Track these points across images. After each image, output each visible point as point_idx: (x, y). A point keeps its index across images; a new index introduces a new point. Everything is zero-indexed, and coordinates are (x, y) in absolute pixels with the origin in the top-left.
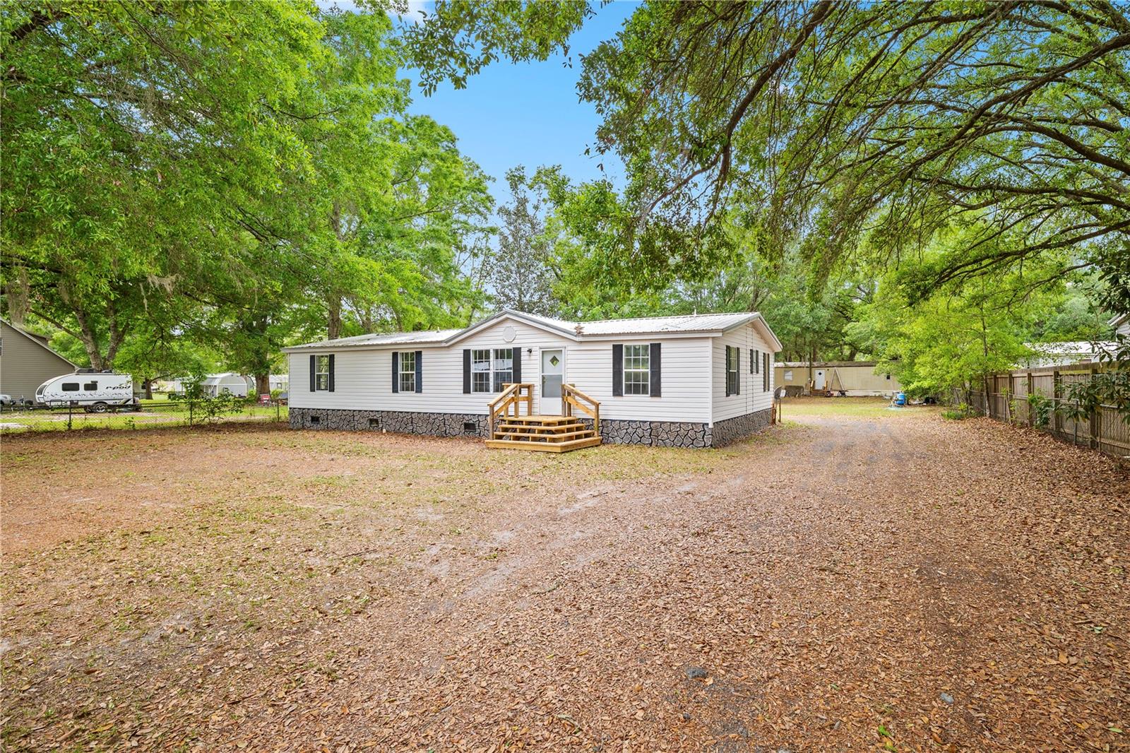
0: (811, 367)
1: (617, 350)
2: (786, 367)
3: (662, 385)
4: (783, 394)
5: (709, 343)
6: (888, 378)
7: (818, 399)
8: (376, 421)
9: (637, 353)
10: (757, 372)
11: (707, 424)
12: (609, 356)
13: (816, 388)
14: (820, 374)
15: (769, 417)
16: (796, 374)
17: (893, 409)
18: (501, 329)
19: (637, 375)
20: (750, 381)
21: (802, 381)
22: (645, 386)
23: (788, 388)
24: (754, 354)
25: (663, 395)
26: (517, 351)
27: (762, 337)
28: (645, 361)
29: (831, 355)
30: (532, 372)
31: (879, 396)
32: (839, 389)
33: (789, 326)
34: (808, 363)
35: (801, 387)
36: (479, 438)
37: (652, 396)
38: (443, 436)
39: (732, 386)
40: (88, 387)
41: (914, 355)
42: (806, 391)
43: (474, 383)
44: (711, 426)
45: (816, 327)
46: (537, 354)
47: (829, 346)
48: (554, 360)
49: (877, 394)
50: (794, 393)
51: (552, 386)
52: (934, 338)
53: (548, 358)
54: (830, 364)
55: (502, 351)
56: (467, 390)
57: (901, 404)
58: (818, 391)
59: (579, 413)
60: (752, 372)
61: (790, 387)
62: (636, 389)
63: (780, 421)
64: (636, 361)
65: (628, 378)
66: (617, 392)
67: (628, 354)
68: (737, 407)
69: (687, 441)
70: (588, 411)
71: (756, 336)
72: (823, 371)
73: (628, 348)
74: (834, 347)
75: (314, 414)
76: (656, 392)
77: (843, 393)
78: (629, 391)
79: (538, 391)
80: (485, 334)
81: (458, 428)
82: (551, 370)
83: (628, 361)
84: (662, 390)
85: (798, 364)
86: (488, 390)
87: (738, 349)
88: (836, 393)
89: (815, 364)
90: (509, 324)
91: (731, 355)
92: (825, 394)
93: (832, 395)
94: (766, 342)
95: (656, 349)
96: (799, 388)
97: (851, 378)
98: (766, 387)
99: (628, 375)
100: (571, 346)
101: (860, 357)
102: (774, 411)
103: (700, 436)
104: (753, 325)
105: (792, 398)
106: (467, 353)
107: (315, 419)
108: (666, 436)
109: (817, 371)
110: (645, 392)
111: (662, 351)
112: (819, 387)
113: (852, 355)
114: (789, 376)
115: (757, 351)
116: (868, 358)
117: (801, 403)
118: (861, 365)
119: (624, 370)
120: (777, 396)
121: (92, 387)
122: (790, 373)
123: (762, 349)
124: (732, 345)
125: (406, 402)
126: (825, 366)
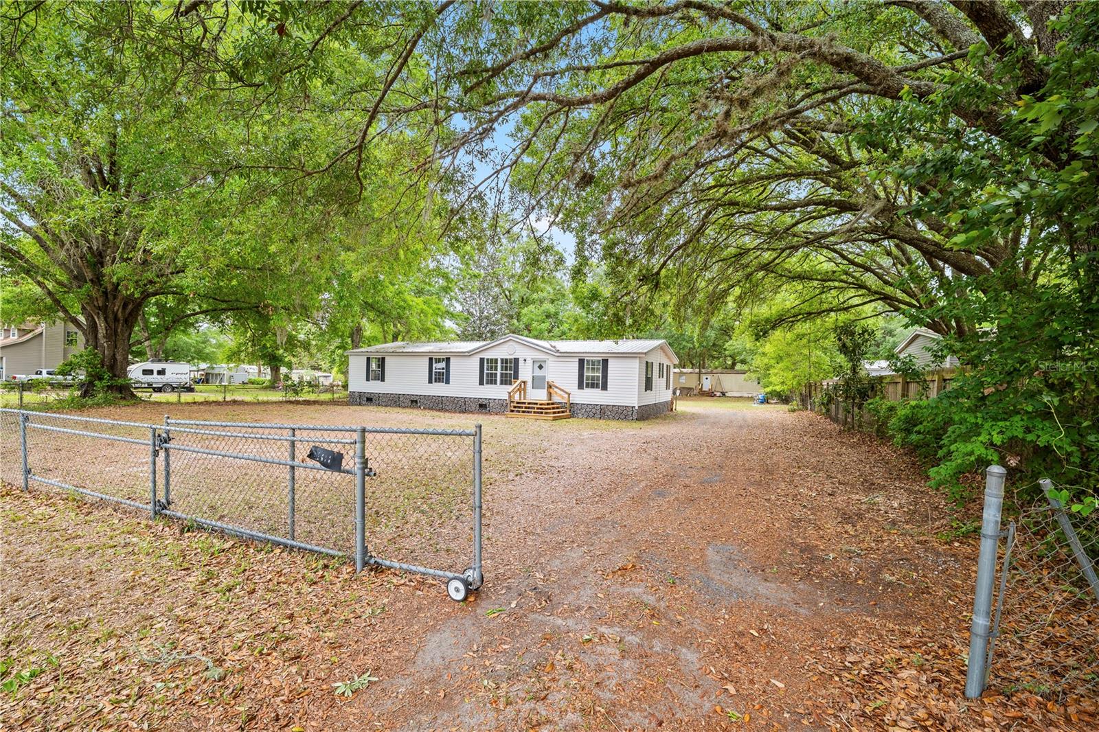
0: (700, 373)
1: (581, 362)
2: (681, 373)
3: (608, 383)
4: (678, 392)
5: (638, 360)
6: (759, 383)
7: (704, 398)
8: (416, 402)
9: (593, 365)
10: (663, 377)
11: (635, 407)
12: (577, 365)
13: (703, 389)
14: (707, 378)
15: (669, 406)
16: (689, 377)
18: (506, 346)
19: (593, 378)
20: (659, 383)
21: (692, 383)
22: (598, 384)
23: (682, 389)
24: (661, 365)
25: (608, 389)
26: (517, 360)
27: (667, 356)
28: (598, 369)
29: (716, 364)
30: (526, 373)
32: (721, 391)
33: (684, 343)
34: (698, 370)
35: (692, 388)
36: (489, 413)
37: (602, 390)
38: (464, 411)
39: (648, 385)
40: (159, 373)
41: (768, 368)
42: (696, 392)
43: (486, 378)
46: (530, 362)
47: (715, 358)
48: (541, 367)
49: (749, 395)
50: (687, 393)
51: (538, 382)
52: (781, 358)
53: (537, 365)
54: (715, 371)
55: (506, 360)
56: (481, 383)
57: (762, 403)
58: (705, 391)
59: (556, 399)
60: (660, 377)
62: (592, 385)
63: (675, 410)
64: (593, 369)
65: (587, 379)
66: (580, 386)
67: (588, 364)
68: (652, 398)
69: (622, 417)
70: (563, 397)
71: (663, 355)
72: (709, 376)
73: (588, 361)
74: (718, 358)
75: (369, 396)
76: (605, 387)
77: (723, 394)
78: (588, 386)
79: (529, 385)
80: (496, 348)
81: (474, 407)
82: (538, 373)
83: (588, 368)
84: (608, 386)
85: (690, 370)
86: (496, 383)
87: (653, 363)
88: (718, 394)
89: (703, 371)
90: (511, 343)
91: (648, 366)
92: (710, 394)
93: (715, 395)
94: (669, 358)
95: (605, 362)
96: (690, 389)
97: (730, 382)
99: (588, 377)
100: (552, 359)
101: (738, 367)
103: (630, 413)
104: (661, 348)
106: (482, 360)
107: (369, 400)
108: (610, 413)
109: (705, 377)
110: (598, 387)
111: (609, 363)
112: (705, 388)
113: (734, 364)
114: (683, 380)
115: (663, 363)
116: (744, 367)
117: (690, 400)
118: (738, 373)
119: (585, 374)
120: (674, 393)
121: (162, 372)
122: (684, 377)
123: (666, 362)
124: (650, 361)
125: (438, 390)
126: (711, 373)
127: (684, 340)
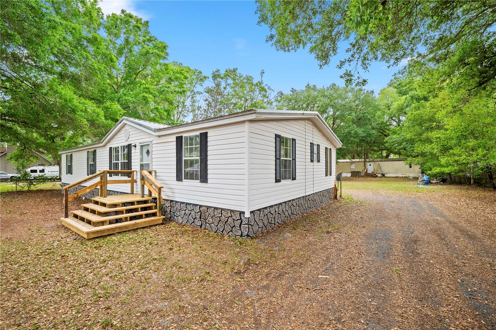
0: (365, 162)
1: (179, 141)
2: (352, 161)
3: (209, 172)
6: (411, 167)
7: (369, 178)
9: (191, 143)
10: (319, 161)
11: (244, 213)
12: (174, 146)
13: (368, 172)
14: (370, 165)
15: (331, 195)
16: (357, 165)
17: (421, 186)
19: (191, 162)
20: (310, 168)
21: (360, 169)
22: (196, 173)
23: (352, 173)
24: (315, 148)
25: (209, 181)
26: (130, 147)
27: (324, 135)
28: (196, 149)
29: (376, 156)
31: (405, 177)
32: (381, 173)
33: (352, 139)
34: (363, 160)
35: (360, 172)
37: (201, 182)
39: (285, 173)
40: (41, 171)
42: (363, 174)
43: (113, 169)
44: (247, 215)
45: (369, 139)
47: (375, 151)
48: (148, 153)
49: (404, 176)
50: (356, 175)
53: (145, 150)
54: (376, 160)
55: (124, 147)
57: (426, 183)
58: (369, 174)
60: (312, 161)
61: (354, 172)
63: (341, 196)
64: (191, 150)
65: (186, 166)
66: (179, 178)
67: (186, 144)
68: (293, 191)
72: (372, 164)
73: (186, 139)
74: (378, 151)
76: (204, 178)
77: (383, 175)
78: (186, 177)
83: (186, 150)
84: (209, 176)
85: (358, 160)
87: (294, 140)
88: (379, 175)
89: (367, 160)
91: (283, 144)
92: (373, 175)
93: (377, 176)
94: (328, 139)
95: (204, 137)
96: (359, 172)
97: (388, 167)
98: (328, 172)
99: (186, 163)
101: (392, 156)
102: (336, 189)
103: (237, 224)
104: (313, 123)
105: (354, 178)
106: (111, 148)
108: (211, 220)
109: (368, 164)
110: (196, 178)
111: (209, 139)
112: (370, 171)
113: (387, 156)
114: (353, 167)
115: (318, 146)
116: (397, 157)
117: (359, 181)
118: (393, 160)
119: (184, 158)
120: (338, 178)
121: (42, 171)
122: (354, 165)
123: (324, 144)
124: (286, 136)
126: (373, 161)
127: (351, 137)
